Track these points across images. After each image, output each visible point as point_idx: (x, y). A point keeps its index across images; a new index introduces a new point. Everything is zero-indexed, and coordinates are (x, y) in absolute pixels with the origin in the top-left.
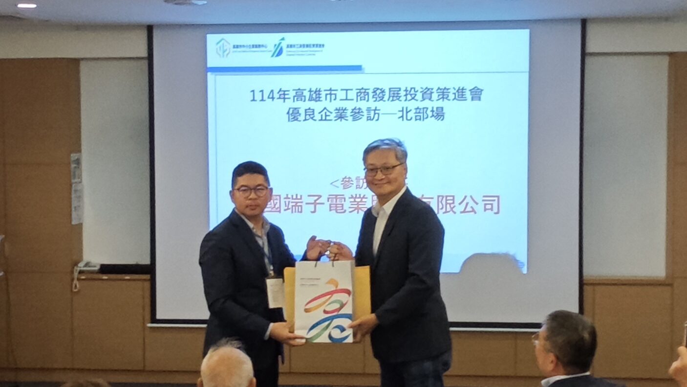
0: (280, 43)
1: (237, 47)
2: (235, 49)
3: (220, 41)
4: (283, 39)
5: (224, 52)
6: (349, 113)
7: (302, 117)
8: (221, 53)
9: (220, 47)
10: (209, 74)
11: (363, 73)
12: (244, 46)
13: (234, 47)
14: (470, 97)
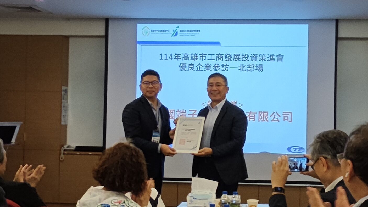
0: (176, 29)
1: (154, 31)
3: (144, 28)
4: (178, 27)
5: (146, 33)
6: (212, 67)
7: (187, 69)
8: (145, 34)
9: (144, 31)
10: (138, 45)
11: (220, 46)
12: (157, 31)
13: (152, 31)
14: (277, 59)
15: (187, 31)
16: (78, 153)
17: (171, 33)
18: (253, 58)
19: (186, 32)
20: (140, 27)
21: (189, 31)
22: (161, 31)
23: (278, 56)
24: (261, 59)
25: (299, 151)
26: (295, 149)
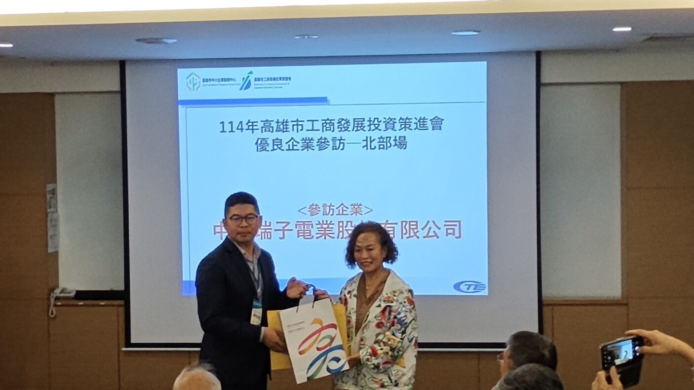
0: (249, 76)
1: (207, 80)
2: (205, 83)
3: (191, 75)
4: (251, 73)
5: (194, 85)
6: (315, 143)
7: (270, 148)
8: (191, 86)
9: (190, 81)
10: (180, 106)
11: (329, 105)
12: (213, 80)
13: (204, 80)
14: (432, 126)
15: (268, 79)
16: (81, 303)
17: (239, 84)
18: (388, 126)
19: (265, 81)
20: (182, 73)
21: (271, 79)
22: (221, 80)
23: (433, 120)
24: (403, 126)
25: (475, 289)
26: (467, 286)
